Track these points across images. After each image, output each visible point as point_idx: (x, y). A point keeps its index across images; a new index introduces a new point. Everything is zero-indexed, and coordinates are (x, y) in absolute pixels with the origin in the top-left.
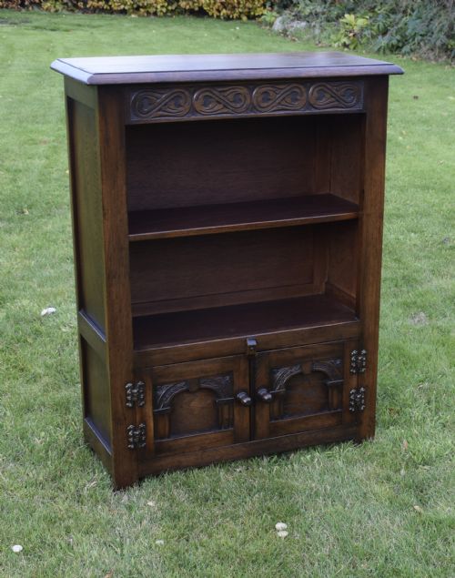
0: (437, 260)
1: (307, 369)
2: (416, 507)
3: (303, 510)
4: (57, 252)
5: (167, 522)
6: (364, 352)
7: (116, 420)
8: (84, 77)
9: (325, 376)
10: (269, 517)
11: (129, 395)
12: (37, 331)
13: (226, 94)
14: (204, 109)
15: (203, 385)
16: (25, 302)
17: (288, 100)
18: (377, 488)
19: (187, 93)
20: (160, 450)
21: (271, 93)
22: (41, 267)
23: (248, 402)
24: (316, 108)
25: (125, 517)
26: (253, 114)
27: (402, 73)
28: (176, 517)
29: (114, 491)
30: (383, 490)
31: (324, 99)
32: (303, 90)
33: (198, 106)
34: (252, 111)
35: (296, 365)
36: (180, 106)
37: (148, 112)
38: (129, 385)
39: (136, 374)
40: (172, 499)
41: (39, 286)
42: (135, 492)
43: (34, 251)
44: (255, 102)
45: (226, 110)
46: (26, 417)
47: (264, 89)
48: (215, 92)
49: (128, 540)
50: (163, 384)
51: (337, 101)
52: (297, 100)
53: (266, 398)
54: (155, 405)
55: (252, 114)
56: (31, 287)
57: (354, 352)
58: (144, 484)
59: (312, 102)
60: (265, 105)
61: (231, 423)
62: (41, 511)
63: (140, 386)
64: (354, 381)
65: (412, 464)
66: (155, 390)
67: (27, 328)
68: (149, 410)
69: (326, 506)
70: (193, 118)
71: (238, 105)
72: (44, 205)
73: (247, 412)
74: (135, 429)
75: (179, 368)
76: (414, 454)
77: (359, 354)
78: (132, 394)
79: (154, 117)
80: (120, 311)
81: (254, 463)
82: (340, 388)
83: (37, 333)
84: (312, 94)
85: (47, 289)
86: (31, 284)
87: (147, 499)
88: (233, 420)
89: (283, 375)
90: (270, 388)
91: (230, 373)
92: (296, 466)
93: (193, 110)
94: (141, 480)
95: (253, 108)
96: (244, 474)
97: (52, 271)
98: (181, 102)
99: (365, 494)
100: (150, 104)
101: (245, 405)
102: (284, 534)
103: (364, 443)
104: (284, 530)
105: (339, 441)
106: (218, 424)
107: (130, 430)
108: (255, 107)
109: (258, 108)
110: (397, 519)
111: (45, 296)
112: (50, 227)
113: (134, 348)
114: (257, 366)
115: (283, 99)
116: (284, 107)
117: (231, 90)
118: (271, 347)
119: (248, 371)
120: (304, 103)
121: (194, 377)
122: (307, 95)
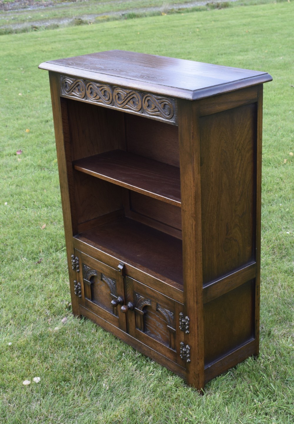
1: (153, 307)
6: (187, 317)
11: (72, 261)
13: (100, 89)
14: (91, 96)
15: (103, 279)
17: (132, 103)
20: (87, 305)
21: (122, 95)
24: (147, 113)
31: (151, 108)
32: (139, 97)
33: (88, 94)
35: (148, 299)
37: (68, 91)
38: (72, 256)
39: (75, 252)
45: (101, 100)
48: (95, 87)
50: (86, 265)
51: (160, 111)
52: (136, 104)
54: (84, 276)
55: (114, 107)
57: (181, 314)
59: (145, 108)
60: (120, 102)
61: (118, 313)
63: (76, 260)
64: (183, 336)
68: (81, 277)
71: (107, 99)
75: (92, 260)
77: (183, 317)
79: (71, 95)
84: (144, 102)
89: (141, 301)
91: (115, 280)
100: (69, 87)
106: (113, 310)
107: (75, 283)
113: (74, 235)
114: (127, 285)
115: (129, 101)
116: (130, 107)
117: (103, 88)
118: (133, 276)
119: (123, 285)
120: (140, 107)
121: (99, 271)
122: (142, 102)
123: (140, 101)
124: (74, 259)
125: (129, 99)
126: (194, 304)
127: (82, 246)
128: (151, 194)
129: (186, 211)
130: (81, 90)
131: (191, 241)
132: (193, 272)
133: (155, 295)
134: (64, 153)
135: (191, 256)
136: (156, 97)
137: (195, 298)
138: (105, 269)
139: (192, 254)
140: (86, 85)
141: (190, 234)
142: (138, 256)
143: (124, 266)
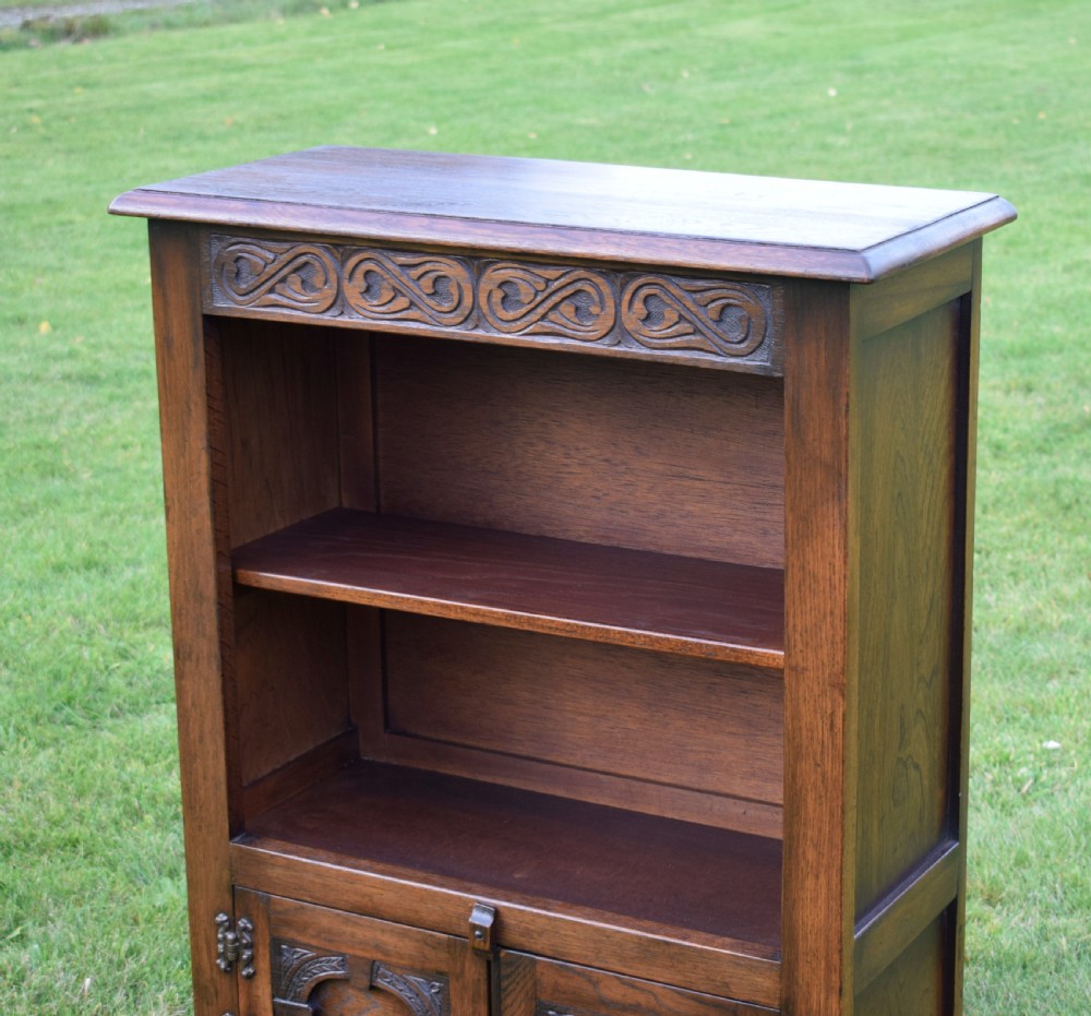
11: (220, 941)
13: (415, 274)
14: (368, 302)
15: (381, 982)
17: (568, 311)
19: (327, 258)
21: (523, 287)
24: (643, 344)
31: (663, 323)
32: (606, 289)
33: (353, 290)
34: (478, 326)
36: (315, 288)
37: (247, 292)
38: (222, 917)
39: (238, 898)
44: (485, 308)
45: (416, 314)
47: (505, 274)
48: (390, 266)
50: (292, 944)
51: (699, 332)
52: (590, 314)
54: (277, 989)
55: (480, 334)
59: (629, 326)
60: (511, 314)
63: (243, 929)
66: (277, 951)
68: (264, 994)
70: (343, 320)
71: (446, 306)
75: (325, 918)
78: (225, 941)
79: (261, 305)
80: (201, 739)
84: (630, 302)
91: (440, 975)
93: (343, 303)
95: (473, 316)
98: (316, 278)
100: (252, 274)
109: (491, 318)
113: (232, 835)
114: (504, 984)
115: (555, 307)
116: (557, 327)
117: (428, 267)
118: (538, 948)
119: (483, 988)
120: (611, 323)
121: (360, 953)
122: (618, 306)
123: (610, 304)
124: (232, 926)
125: (556, 298)
126: (827, 999)
127: (275, 873)
128: (619, 632)
129: (805, 669)
130: (318, 280)
131: (823, 775)
132: (828, 883)
133: (642, 999)
134: (208, 524)
135: (820, 830)
136: (683, 282)
137: (835, 978)
138: (390, 941)
139: (826, 818)
140: (343, 263)
141: (819, 750)
142: (517, 876)
143: (497, 914)
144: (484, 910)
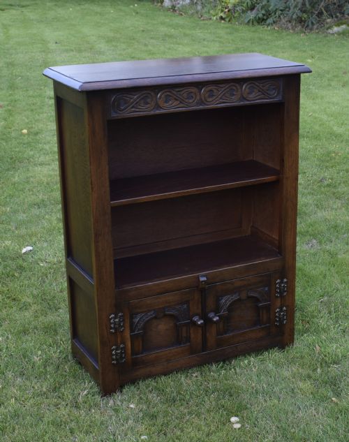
0: (318, 196)
1: (244, 296)
2: (333, 399)
3: (249, 406)
4: (26, 200)
5: (147, 421)
6: (285, 280)
7: (103, 343)
8: (76, 85)
9: (257, 300)
10: (225, 413)
11: (112, 323)
12: (21, 266)
13: (182, 93)
14: (166, 105)
15: (167, 313)
16: (8, 243)
17: (227, 95)
18: (301, 385)
19: (152, 94)
20: (136, 364)
21: (215, 91)
22: (15, 212)
23: (201, 324)
24: (248, 100)
25: (114, 418)
26: (201, 107)
27: (310, 72)
28: (154, 417)
29: (102, 397)
30: (306, 386)
31: (254, 93)
33: (161, 103)
34: (201, 105)
35: (235, 293)
36: (148, 103)
37: (123, 110)
38: (113, 316)
40: (148, 402)
41: (16, 228)
42: (118, 397)
43: (8, 200)
44: (203, 99)
45: (182, 105)
46: (24, 339)
47: (210, 88)
49: (119, 437)
50: (137, 314)
51: (263, 94)
52: (234, 95)
53: (215, 319)
54: (132, 330)
56: (10, 230)
57: (278, 281)
58: (124, 390)
60: (211, 99)
61: (188, 339)
62: (48, 417)
63: (120, 316)
64: (278, 303)
65: (325, 363)
66: (132, 318)
67: (13, 265)
68: (127, 334)
69: (265, 401)
70: (158, 112)
72: (9, 160)
73: (200, 331)
74: (116, 349)
75: (149, 301)
76: (325, 356)
77: (282, 282)
78: (115, 323)
79: (129, 112)
80: (105, 260)
81: (206, 368)
82: (268, 308)
83: (21, 268)
84: (245, 89)
85: (23, 231)
86: (10, 227)
87: (129, 402)
88: (190, 337)
89: (226, 301)
90: (217, 311)
91: (187, 302)
92: (238, 370)
93: (158, 107)
94: (121, 387)
95: (201, 102)
96: (199, 378)
97: (25, 215)
98: (149, 100)
99: (293, 390)
100: (126, 103)
101: (199, 326)
102: (238, 426)
103: (287, 348)
104: (237, 422)
105: (267, 348)
106: (178, 341)
107: (113, 350)
108: (203, 102)
109: (205, 102)
110: (321, 409)
111: (22, 237)
112: (17, 178)
114: (207, 295)
115: (224, 95)
116: (224, 100)
117: (185, 90)
118: (217, 281)
119: (200, 299)
120: (240, 96)
121: (160, 307)
124: (115, 318)
133: (246, 282)
143: (207, 276)
144: (203, 276)
